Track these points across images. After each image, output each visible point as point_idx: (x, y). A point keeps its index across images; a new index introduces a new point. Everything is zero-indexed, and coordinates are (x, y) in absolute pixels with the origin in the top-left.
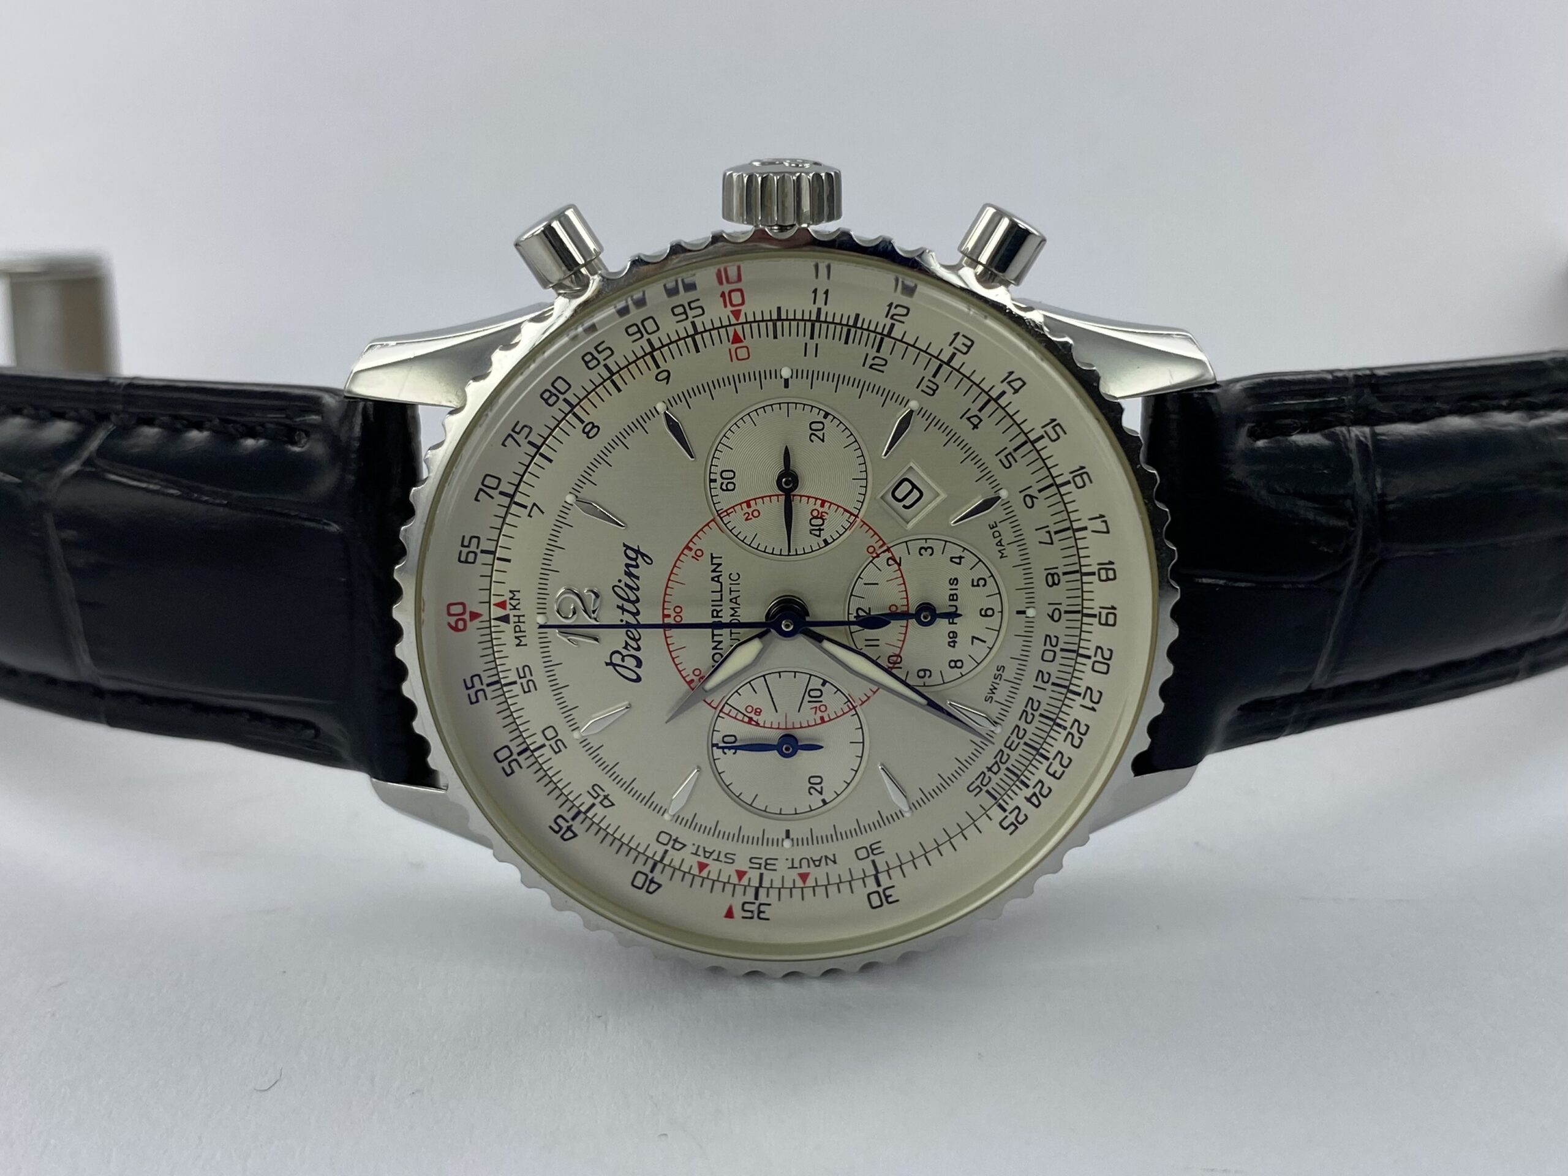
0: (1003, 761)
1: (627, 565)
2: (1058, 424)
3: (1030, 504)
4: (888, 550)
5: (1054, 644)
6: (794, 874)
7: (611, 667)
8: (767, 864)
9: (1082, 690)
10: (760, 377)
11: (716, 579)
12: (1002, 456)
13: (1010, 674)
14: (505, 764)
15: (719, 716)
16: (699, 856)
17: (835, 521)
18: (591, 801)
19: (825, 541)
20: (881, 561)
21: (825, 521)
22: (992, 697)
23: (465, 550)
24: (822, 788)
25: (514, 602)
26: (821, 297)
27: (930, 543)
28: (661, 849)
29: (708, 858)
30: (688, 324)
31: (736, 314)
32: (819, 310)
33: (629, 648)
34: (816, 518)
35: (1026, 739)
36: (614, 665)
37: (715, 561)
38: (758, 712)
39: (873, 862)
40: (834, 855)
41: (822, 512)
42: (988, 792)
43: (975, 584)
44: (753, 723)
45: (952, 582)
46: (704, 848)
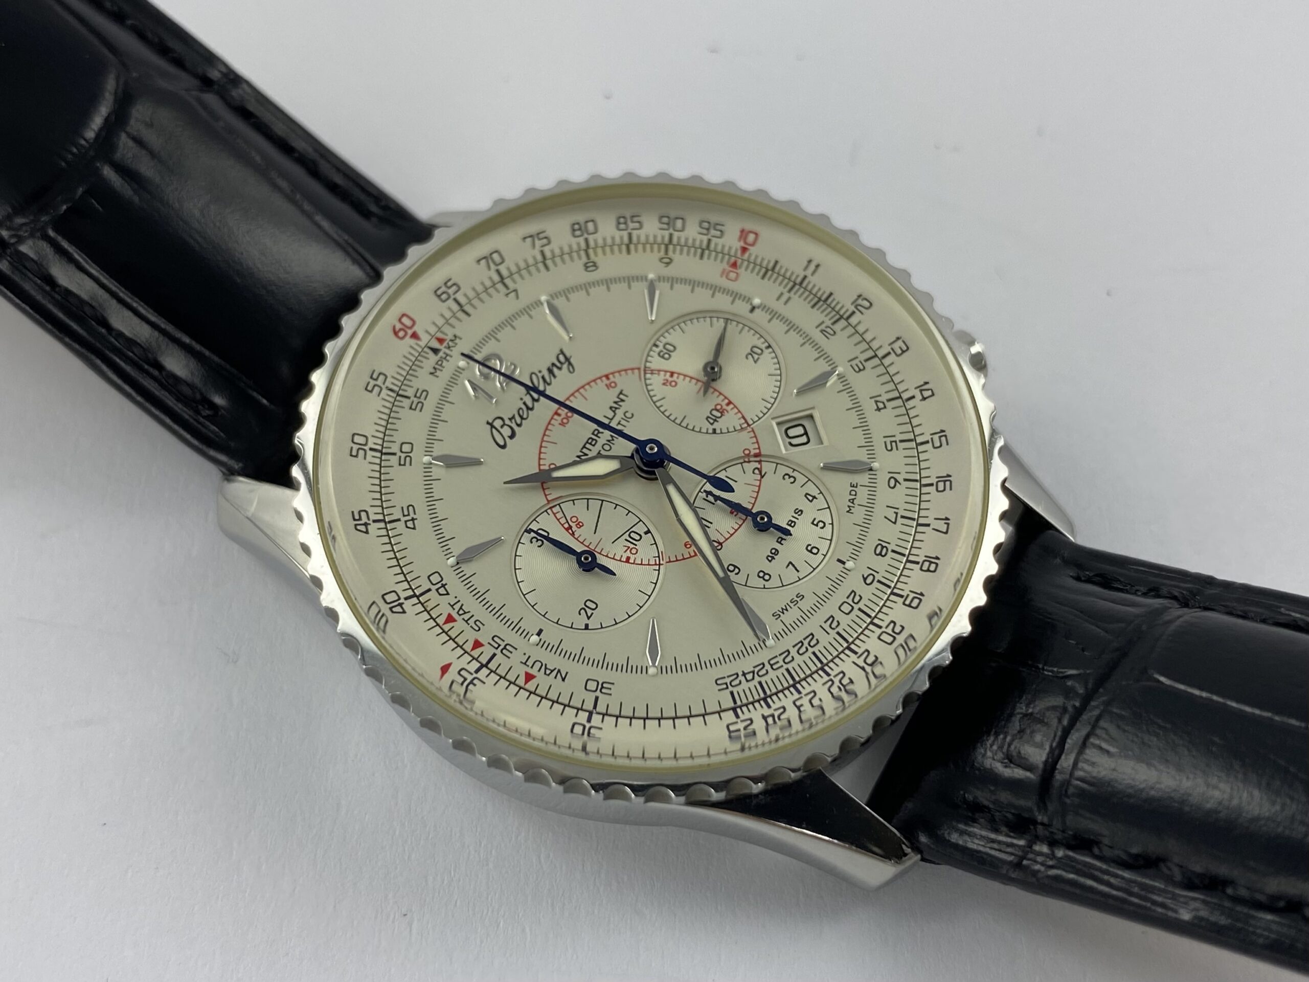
0: (760, 673)
1: (553, 365)
2: (946, 436)
3: (892, 484)
4: (760, 462)
5: (856, 601)
6: (522, 670)
7: (489, 427)
8: (505, 648)
9: (860, 651)
10: (736, 296)
11: (614, 409)
12: (888, 440)
13: (805, 605)
14: (355, 447)
15: (546, 511)
16: (454, 609)
17: (730, 420)
18: (400, 516)
19: (714, 430)
20: (749, 467)
21: (723, 417)
22: (780, 616)
23: (444, 289)
24: (592, 614)
25: (451, 344)
26: (812, 267)
27: (795, 474)
28: (426, 586)
29: (460, 615)
30: (705, 238)
31: (744, 250)
32: (805, 277)
33: (513, 421)
34: (718, 410)
35: (790, 666)
36: (492, 426)
37: (621, 396)
38: (580, 525)
39: (597, 699)
40: (567, 673)
41: (725, 409)
42: (732, 693)
43: (815, 523)
44: (570, 531)
45: (797, 511)
46: (462, 605)
